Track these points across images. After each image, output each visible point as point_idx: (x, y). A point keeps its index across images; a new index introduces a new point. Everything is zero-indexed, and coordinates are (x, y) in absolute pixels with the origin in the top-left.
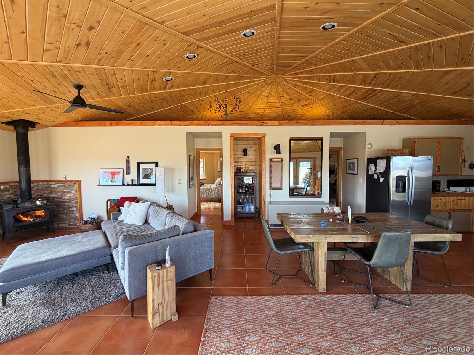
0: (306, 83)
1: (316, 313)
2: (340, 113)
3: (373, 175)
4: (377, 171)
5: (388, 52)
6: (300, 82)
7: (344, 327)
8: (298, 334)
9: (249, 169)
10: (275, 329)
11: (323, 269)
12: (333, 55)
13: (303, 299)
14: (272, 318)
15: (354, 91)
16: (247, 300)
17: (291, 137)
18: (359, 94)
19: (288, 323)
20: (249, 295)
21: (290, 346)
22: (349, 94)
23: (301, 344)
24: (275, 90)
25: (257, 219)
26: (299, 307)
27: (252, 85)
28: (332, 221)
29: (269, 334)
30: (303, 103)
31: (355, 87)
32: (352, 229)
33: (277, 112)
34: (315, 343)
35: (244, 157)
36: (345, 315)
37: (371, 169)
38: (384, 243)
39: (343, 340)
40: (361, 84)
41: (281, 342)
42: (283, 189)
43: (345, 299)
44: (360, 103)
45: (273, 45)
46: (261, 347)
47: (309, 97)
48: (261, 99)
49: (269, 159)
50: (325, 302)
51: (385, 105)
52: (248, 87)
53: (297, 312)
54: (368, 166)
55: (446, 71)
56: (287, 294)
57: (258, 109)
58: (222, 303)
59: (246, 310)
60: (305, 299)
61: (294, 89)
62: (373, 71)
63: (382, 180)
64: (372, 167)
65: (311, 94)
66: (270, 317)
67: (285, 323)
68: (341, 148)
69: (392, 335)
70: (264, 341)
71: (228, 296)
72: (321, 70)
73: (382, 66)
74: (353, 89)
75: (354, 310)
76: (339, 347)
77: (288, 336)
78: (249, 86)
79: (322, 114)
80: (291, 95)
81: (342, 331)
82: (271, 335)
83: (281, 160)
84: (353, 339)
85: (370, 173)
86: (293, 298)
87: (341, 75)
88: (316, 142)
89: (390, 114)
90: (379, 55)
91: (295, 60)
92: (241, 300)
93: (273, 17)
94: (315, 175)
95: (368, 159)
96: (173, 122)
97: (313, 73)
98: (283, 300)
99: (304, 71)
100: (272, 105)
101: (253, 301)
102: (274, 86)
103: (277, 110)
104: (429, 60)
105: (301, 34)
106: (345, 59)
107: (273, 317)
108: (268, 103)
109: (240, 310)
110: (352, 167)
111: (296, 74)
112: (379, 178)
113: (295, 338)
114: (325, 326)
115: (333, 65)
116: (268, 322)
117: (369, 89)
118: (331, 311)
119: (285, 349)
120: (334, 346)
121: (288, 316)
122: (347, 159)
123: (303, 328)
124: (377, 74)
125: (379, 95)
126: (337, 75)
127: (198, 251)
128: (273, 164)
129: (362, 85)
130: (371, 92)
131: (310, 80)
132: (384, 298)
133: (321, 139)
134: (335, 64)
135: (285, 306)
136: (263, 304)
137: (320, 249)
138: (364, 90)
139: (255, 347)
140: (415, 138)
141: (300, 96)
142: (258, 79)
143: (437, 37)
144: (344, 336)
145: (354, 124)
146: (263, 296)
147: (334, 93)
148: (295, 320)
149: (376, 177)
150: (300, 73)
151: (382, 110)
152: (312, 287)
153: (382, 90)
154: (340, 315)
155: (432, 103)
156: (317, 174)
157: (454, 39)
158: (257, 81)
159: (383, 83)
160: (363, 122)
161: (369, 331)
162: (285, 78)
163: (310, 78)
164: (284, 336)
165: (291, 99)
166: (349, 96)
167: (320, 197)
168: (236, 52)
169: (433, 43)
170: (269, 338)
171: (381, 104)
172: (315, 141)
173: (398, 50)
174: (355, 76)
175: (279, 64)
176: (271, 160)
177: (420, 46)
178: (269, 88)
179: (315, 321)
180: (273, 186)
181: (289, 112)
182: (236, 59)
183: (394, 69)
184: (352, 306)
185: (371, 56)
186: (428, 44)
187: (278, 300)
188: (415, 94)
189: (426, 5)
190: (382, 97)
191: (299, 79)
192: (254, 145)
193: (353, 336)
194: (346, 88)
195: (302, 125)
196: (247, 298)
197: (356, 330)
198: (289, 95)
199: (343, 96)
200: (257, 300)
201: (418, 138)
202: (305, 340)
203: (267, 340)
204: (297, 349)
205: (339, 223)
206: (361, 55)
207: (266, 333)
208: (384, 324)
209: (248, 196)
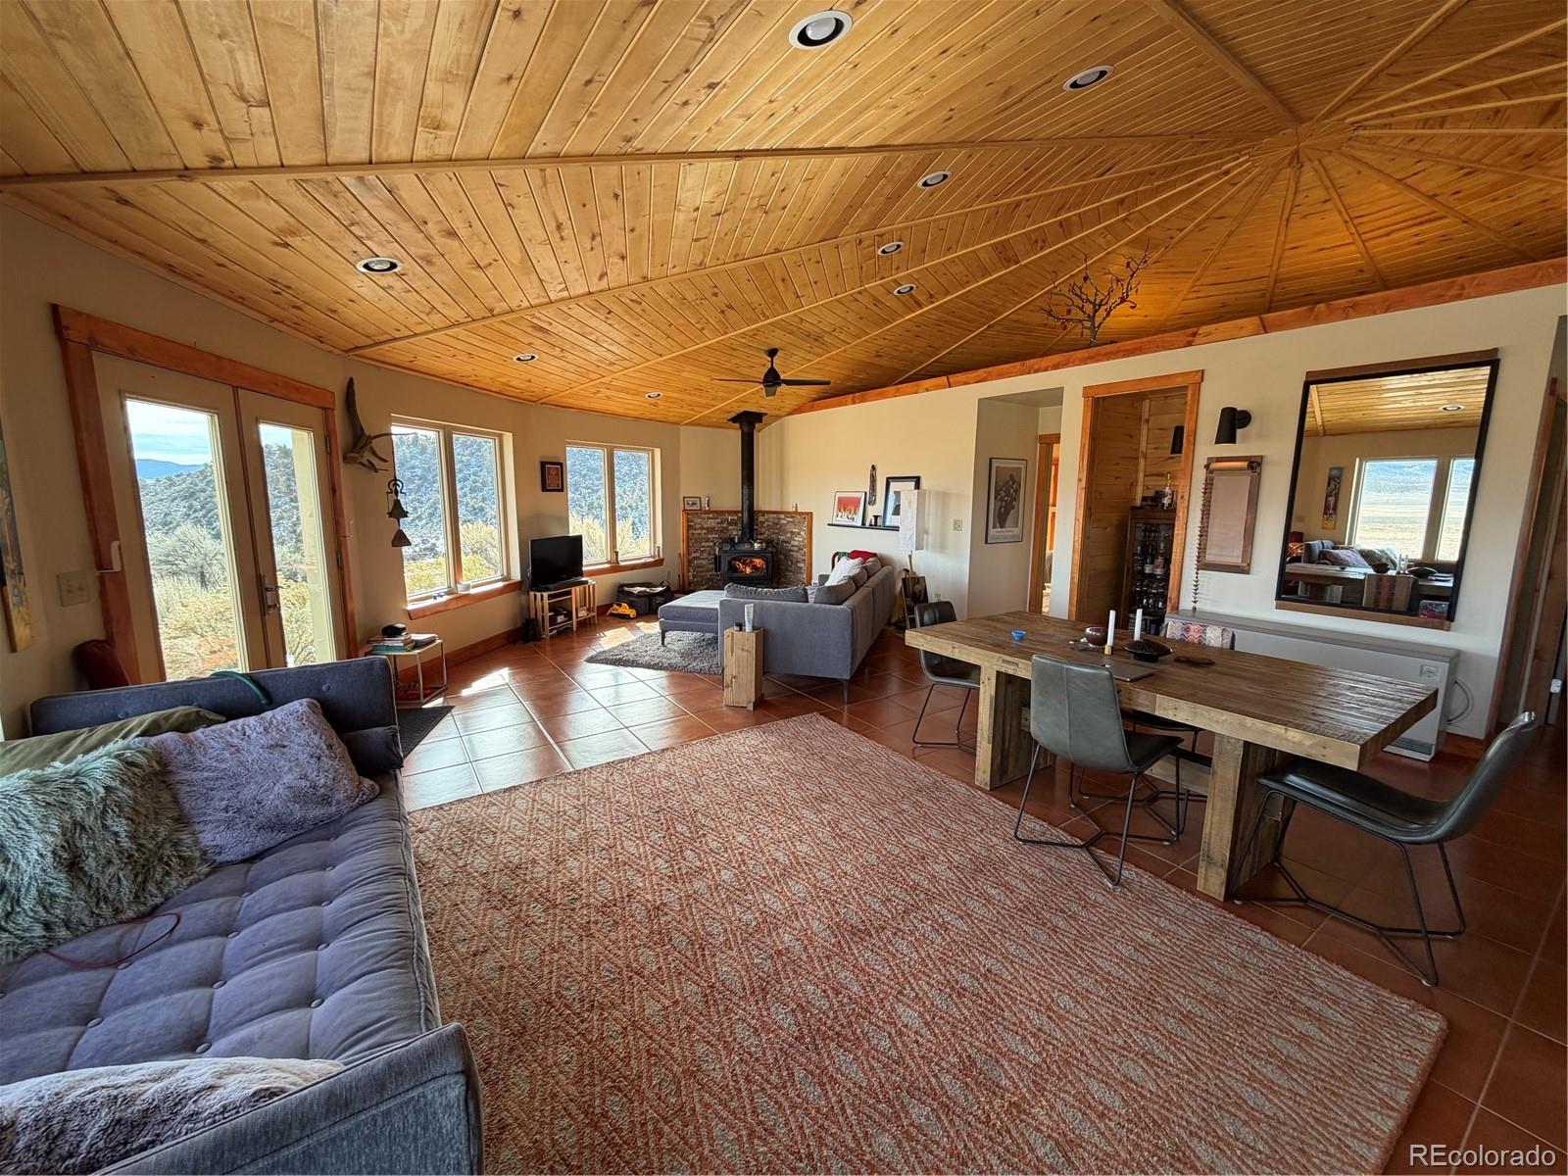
17: (1311, 374)
42: (1252, 571)
49: (1204, 464)
96: (953, 378)
128: (1218, 481)
167: (1441, 627)
176: (1210, 465)
180: (1210, 558)
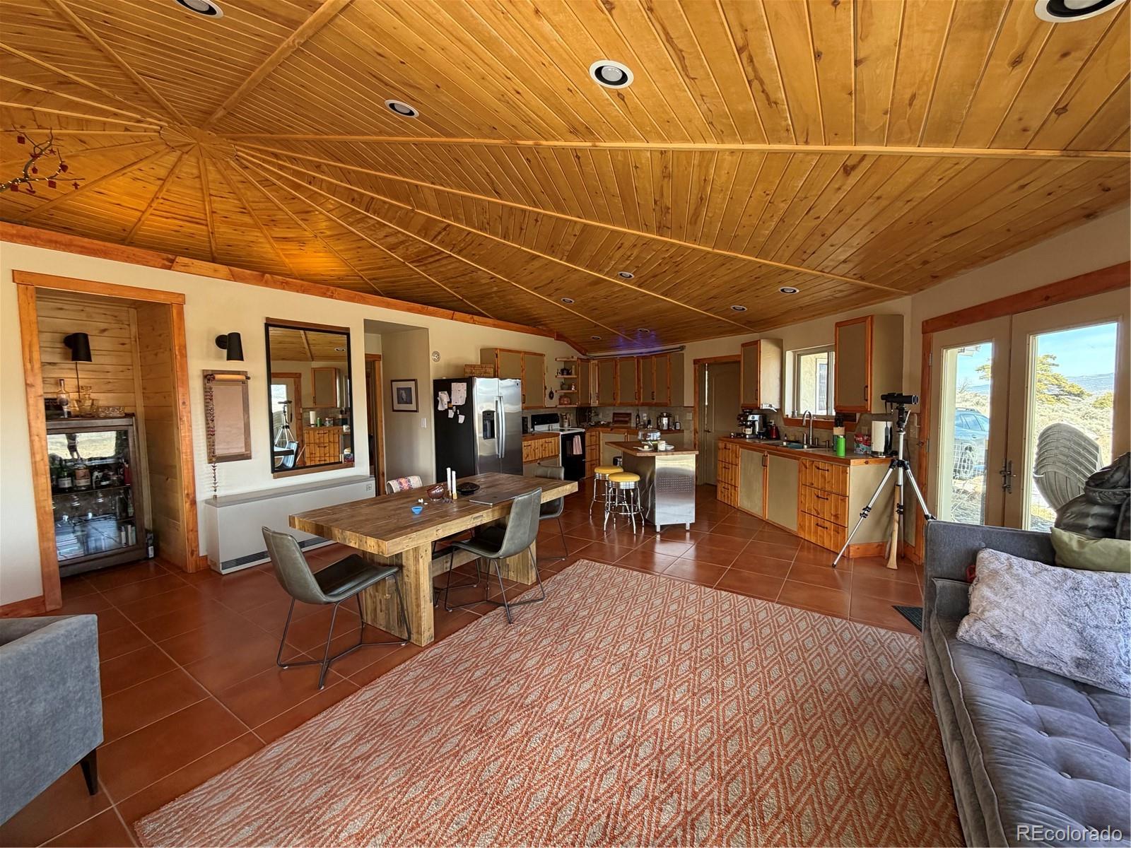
0: (297, 187)
1: (436, 680)
2: (369, 279)
3: (446, 411)
4: (453, 403)
5: (475, 199)
6: (280, 178)
7: (487, 672)
8: (426, 731)
9: (101, 403)
10: (378, 756)
11: (428, 599)
12: (384, 159)
13: (401, 674)
14: (361, 742)
15: (402, 242)
16: (270, 755)
17: (267, 319)
18: (412, 250)
19: (396, 728)
20: (269, 743)
21: (423, 758)
22: (394, 244)
23: (440, 740)
24: (195, 171)
25: (152, 563)
26: (403, 690)
27: (105, 123)
28: (424, 502)
29: (371, 772)
30: (278, 232)
31: (407, 235)
32: (459, 507)
33: (192, 236)
34: (460, 722)
35: (71, 365)
36: (480, 655)
37: (442, 401)
38: (517, 514)
39: (493, 689)
40: (418, 234)
41: (404, 765)
42: (253, 456)
43: (468, 634)
44: (411, 268)
45: (253, 69)
46: (371, 803)
47: (300, 222)
48: (135, 179)
49: (200, 373)
50: (441, 656)
51: (451, 283)
52: (81, 124)
53: (403, 699)
54: (436, 395)
55: (533, 255)
56: (364, 685)
57: (117, 208)
58: (192, 809)
59: (285, 772)
60: (405, 672)
61: (259, 190)
62: (445, 217)
63: (461, 419)
64: (444, 396)
65: (304, 216)
66: (355, 743)
67: (392, 732)
68: (379, 357)
69: (542, 645)
70: (370, 789)
71: (201, 784)
72: (345, 176)
73: (460, 217)
74: (402, 238)
75: (488, 641)
76: (494, 702)
77: (411, 746)
78: (88, 121)
79: (327, 271)
80: (248, 201)
81: (486, 679)
82: (378, 768)
83: (243, 378)
84: (505, 679)
85: (440, 408)
86: (381, 682)
87: (385, 202)
88: (303, 337)
89: (455, 301)
90: (463, 196)
91: (288, 126)
92: (253, 766)
93: (295, 17)
94: (301, 419)
95: (435, 382)
97: (323, 173)
98: (362, 698)
99: (299, 159)
100: (173, 210)
101: (291, 745)
102: (193, 160)
103: (190, 228)
104: (520, 233)
105: (341, 88)
106: (404, 176)
107: (359, 740)
108: (161, 201)
109: (266, 785)
110: (406, 397)
111: (276, 156)
112: (456, 416)
113: (425, 739)
114: (461, 688)
115: (376, 176)
116: (356, 754)
117: (431, 247)
118: (455, 663)
119: (418, 768)
120: (487, 705)
121: (392, 717)
122: (392, 381)
123: (429, 715)
124: (449, 225)
125: (444, 262)
126: (378, 199)
127: (39, 708)
128: (217, 390)
129: (420, 236)
130: (434, 253)
131: (310, 183)
132: (514, 605)
133: (346, 332)
134: (380, 177)
135: (373, 706)
136: (321, 733)
137: (421, 560)
138: (423, 246)
139: (358, 813)
140: (497, 349)
141: (271, 212)
142: (139, 117)
143: (536, 206)
144: (493, 683)
145: (409, 310)
146: (311, 721)
147: (363, 232)
148: (408, 713)
149: (451, 414)
150: (287, 157)
151: (445, 290)
152: (405, 647)
153: (450, 256)
154: (473, 660)
155: (512, 297)
156: (305, 416)
157: (551, 217)
158: (130, 119)
159: (454, 245)
160: (424, 308)
161: (518, 655)
162: (238, 150)
163: (312, 181)
164: (403, 751)
165: (244, 211)
166: (393, 249)
167: (352, 466)
168: (107, 13)
169: (530, 211)
170: (377, 776)
171: (446, 280)
172: (302, 332)
173: (489, 202)
174: (412, 214)
175: (239, 113)
176: (209, 377)
177: (516, 208)
178: (171, 158)
179: (442, 692)
180: (220, 451)
181: (230, 243)
182: (88, 29)
183: (474, 228)
184: (482, 638)
185: (448, 193)
186: (524, 211)
187: (351, 705)
188: (495, 277)
189: (538, 161)
190: (450, 267)
191: (281, 170)
192: (116, 326)
193: (504, 675)
194: (390, 231)
195: (298, 292)
196: (269, 751)
197: (503, 665)
198: (239, 200)
199: (381, 244)
200: (299, 737)
201: (502, 350)
202: (442, 730)
203: (375, 782)
204: (437, 752)
205: (438, 503)
206: (433, 183)
207: (364, 775)
208: (528, 638)
209: (104, 496)
